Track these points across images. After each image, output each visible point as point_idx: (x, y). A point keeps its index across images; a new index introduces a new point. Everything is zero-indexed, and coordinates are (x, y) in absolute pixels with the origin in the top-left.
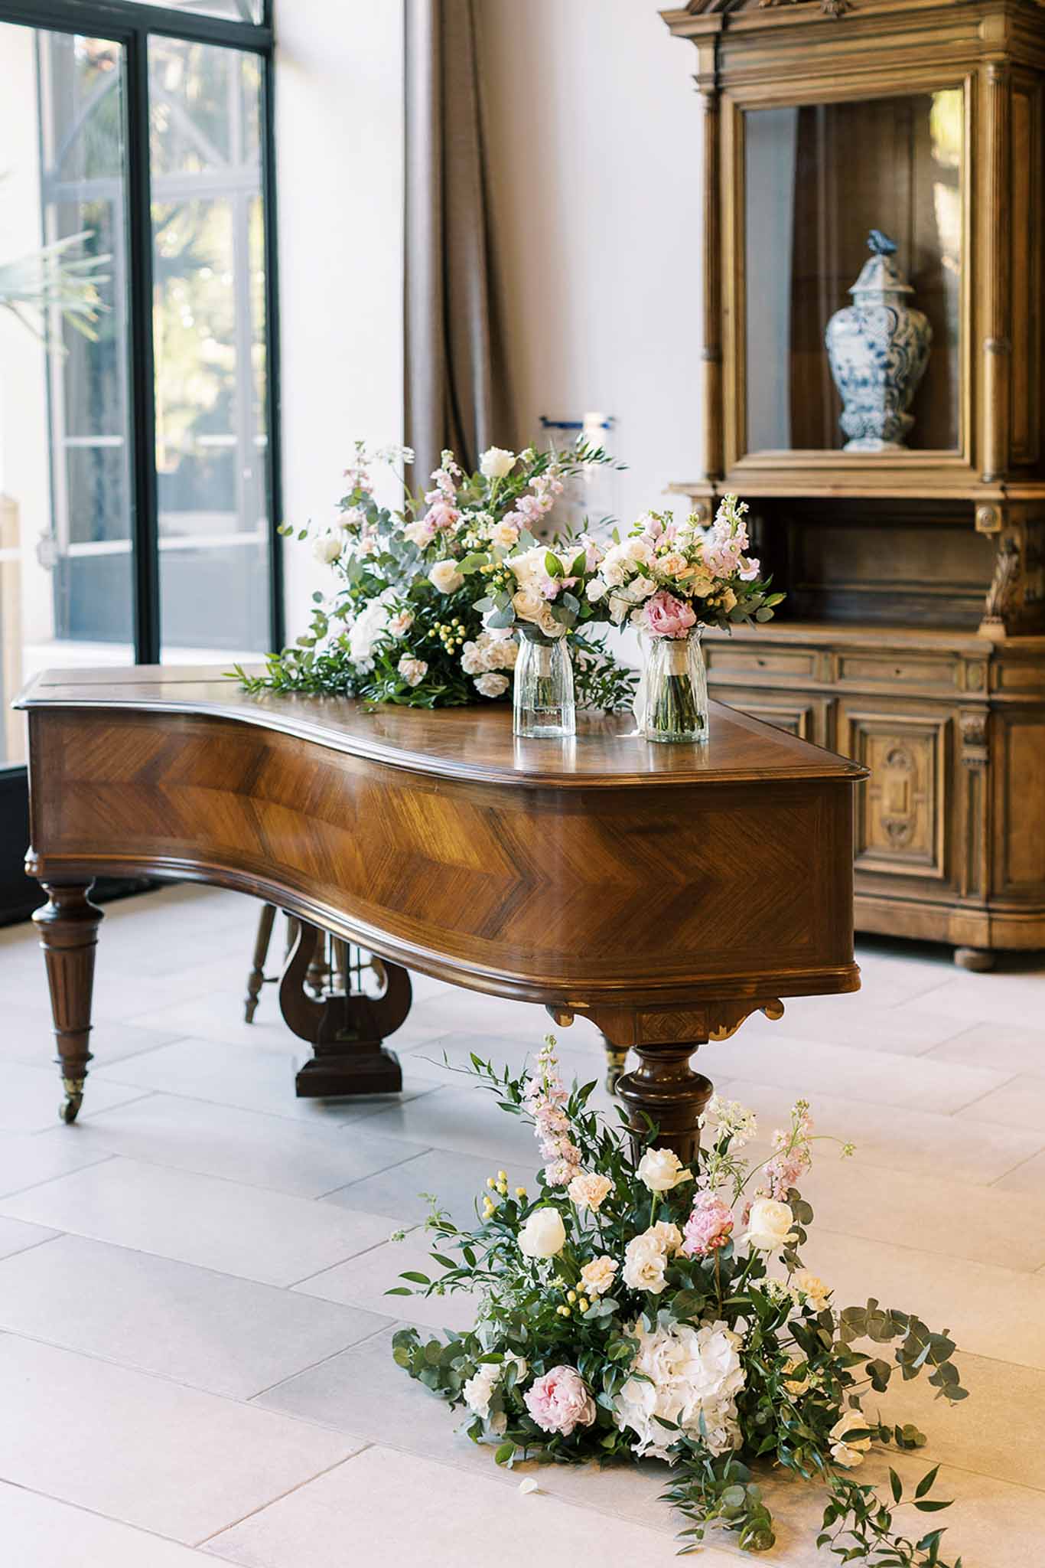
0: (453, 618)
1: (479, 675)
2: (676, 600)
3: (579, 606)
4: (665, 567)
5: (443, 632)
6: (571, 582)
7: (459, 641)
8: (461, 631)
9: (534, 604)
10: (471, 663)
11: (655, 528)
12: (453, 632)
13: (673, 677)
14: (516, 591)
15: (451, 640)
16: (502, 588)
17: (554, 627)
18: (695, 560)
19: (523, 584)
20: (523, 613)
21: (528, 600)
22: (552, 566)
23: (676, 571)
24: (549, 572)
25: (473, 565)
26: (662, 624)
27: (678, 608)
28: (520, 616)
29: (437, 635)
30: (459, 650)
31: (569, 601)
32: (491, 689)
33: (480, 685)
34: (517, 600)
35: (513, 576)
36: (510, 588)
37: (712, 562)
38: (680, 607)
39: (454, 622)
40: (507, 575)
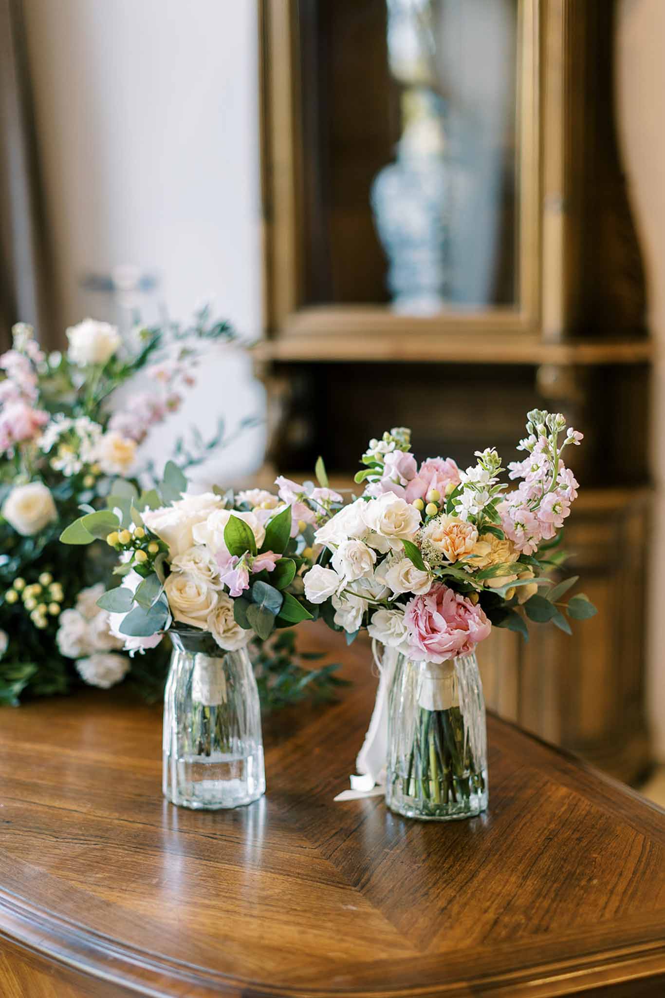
0: (41, 571)
1: (85, 656)
2: (460, 598)
3: (280, 601)
4: (442, 544)
5: (30, 593)
6: (268, 561)
7: (54, 609)
8: (56, 592)
9: (203, 598)
10: (74, 644)
11: (404, 465)
12: (44, 597)
13: (439, 713)
14: (167, 571)
15: (42, 608)
16: (146, 570)
17: (235, 633)
18: (491, 529)
19: (179, 563)
20: (182, 612)
21: (191, 591)
22: (235, 536)
23: (461, 550)
24: (230, 546)
25: (93, 531)
26: (439, 643)
27: (462, 611)
28: (180, 618)
29: (20, 602)
30: (53, 621)
31: (263, 593)
32: (104, 676)
33: (89, 671)
34: (171, 592)
35: (163, 549)
36: (157, 568)
37: (519, 532)
38: (466, 609)
39: (45, 578)
40: (153, 548)
